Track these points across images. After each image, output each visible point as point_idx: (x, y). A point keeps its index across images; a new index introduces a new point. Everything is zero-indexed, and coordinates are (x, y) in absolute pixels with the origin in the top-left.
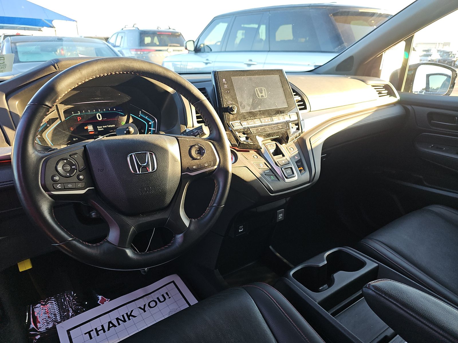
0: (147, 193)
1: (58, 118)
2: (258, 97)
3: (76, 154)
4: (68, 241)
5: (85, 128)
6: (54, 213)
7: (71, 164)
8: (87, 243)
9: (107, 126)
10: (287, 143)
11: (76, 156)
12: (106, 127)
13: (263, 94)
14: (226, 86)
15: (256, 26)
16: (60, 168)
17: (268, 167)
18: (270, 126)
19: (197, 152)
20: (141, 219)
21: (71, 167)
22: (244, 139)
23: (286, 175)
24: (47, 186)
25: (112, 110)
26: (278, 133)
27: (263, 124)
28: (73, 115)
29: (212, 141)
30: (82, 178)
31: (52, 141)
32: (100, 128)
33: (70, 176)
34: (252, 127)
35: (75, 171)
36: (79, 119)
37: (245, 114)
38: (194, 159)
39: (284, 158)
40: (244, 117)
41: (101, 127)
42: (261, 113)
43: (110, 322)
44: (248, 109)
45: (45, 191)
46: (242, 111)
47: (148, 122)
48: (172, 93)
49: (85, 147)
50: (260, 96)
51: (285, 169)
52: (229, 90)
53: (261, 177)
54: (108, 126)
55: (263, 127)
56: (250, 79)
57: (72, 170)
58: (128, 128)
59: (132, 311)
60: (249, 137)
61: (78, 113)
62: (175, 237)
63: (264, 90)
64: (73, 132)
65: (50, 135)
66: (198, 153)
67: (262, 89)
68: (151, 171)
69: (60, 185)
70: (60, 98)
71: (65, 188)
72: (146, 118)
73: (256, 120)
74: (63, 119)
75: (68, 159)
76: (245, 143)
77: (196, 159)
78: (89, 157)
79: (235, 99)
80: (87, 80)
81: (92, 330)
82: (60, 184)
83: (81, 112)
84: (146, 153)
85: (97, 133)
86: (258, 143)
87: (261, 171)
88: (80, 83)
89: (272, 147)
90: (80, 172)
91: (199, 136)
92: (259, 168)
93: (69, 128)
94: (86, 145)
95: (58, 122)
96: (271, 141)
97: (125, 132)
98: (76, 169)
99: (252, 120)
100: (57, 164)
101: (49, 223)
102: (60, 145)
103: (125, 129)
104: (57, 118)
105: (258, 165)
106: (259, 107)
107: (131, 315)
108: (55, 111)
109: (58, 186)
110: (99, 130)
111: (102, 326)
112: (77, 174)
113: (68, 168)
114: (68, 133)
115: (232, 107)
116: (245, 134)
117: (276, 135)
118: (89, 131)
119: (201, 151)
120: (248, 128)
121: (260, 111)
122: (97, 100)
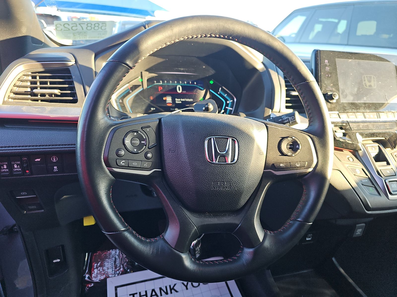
0: (220, 189)
2: (365, 86)
3: (149, 127)
4: (119, 231)
5: (164, 99)
6: (112, 193)
7: (141, 139)
8: (140, 237)
10: (395, 148)
11: (148, 130)
12: (184, 100)
13: (372, 83)
14: (328, 69)
15: (336, 21)
16: (127, 142)
17: (367, 175)
18: (375, 124)
19: (289, 146)
20: (206, 219)
21: (140, 141)
22: (341, 135)
23: (391, 191)
24: (110, 161)
25: (193, 83)
26: (384, 133)
27: (367, 120)
28: (156, 84)
29: (312, 136)
30: (150, 156)
31: (132, 108)
32: (178, 101)
33: (137, 152)
34: (353, 122)
35: (145, 147)
36: (160, 88)
37: (345, 105)
38: (283, 154)
39: (389, 167)
40: (343, 109)
42: (365, 107)
43: (153, 290)
44: (350, 99)
45: (107, 167)
46: (343, 101)
47: (226, 100)
48: (261, 71)
49: (160, 120)
50: (368, 86)
51: (389, 182)
52: (331, 73)
53: (356, 188)
54: (186, 99)
55: (366, 124)
56: (359, 64)
57: (141, 145)
58: (207, 104)
59: (175, 285)
60: (347, 134)
61: (160, 82)
62: (242, 250)
63: (374, 78)
64: (152, 101)
65: (131, 102)
66: (290, 148)
67: (371, 77)
68: (229, 162)
69: (124, 161)
70: (143, 58)
71: (129, 166)
72: (225, 95)
73: (358, 113)
74: (145, 86)
75: (139, 132)
76: (341, 140)
77: (286, 155)
78: (162, 133)
79: (336, 85)
80: (177, 41)
81: (136, 293)
82: (124, 159)
83: (163, 82)
84: (228, 139)
85: (174, 106)
86: (358, 142)
87: (356, 178)
88: (169, 44)
89: (373, 150)
90: (149, 149)
91: (289, 124)
92: (355, 175)
93: (149, 97)
94: (162, 118)
95: (139, 90)
96: (372, 142)
97: (204, 109)
98: (146, 145)
99: (354, 114)
100: (126, 136)
101: (103, 206)
102: (136, 113)
103: (204, 105)
104: (139, 86)
105: (354, 170)
106: (365, 98)
107: (173, 289)
109: (121, 163)
110: (177, 102)
111: (146, 292)
112: (145, 151)
113: (137, 142)
114: (147, 101)
115: (332, 94)
116: (343, 129)
117: (381, 136)
118: (167, 102)
119: (294, 146)
120: (348, 123)
121: (365, 104)
122: (180, 71)
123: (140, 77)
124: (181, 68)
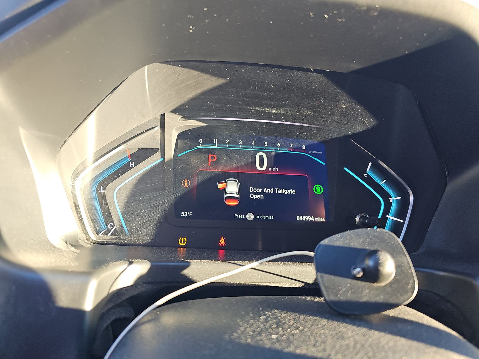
1: (158, 149)
5: (220, 186)
9: (275, 190)
12: (271, 191)
28: (201, 146)
32: (257, 193)
41: (260, 190)
47: (386, 196)
61: (213, 143)
72: (382, 183)
83: (222, 142)
93: (179, 181)
95: (154, 160)
104: (152, 151)
108: (156, 129)
110: (252, 196)
118: (226, 195)
122: (269, 116)
123: (158, 129)
124: (270, 106)
